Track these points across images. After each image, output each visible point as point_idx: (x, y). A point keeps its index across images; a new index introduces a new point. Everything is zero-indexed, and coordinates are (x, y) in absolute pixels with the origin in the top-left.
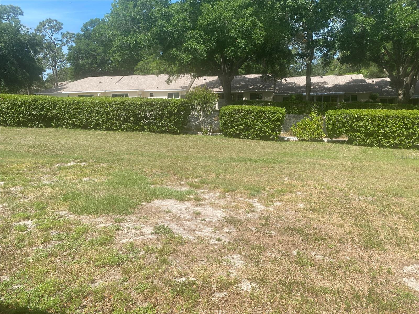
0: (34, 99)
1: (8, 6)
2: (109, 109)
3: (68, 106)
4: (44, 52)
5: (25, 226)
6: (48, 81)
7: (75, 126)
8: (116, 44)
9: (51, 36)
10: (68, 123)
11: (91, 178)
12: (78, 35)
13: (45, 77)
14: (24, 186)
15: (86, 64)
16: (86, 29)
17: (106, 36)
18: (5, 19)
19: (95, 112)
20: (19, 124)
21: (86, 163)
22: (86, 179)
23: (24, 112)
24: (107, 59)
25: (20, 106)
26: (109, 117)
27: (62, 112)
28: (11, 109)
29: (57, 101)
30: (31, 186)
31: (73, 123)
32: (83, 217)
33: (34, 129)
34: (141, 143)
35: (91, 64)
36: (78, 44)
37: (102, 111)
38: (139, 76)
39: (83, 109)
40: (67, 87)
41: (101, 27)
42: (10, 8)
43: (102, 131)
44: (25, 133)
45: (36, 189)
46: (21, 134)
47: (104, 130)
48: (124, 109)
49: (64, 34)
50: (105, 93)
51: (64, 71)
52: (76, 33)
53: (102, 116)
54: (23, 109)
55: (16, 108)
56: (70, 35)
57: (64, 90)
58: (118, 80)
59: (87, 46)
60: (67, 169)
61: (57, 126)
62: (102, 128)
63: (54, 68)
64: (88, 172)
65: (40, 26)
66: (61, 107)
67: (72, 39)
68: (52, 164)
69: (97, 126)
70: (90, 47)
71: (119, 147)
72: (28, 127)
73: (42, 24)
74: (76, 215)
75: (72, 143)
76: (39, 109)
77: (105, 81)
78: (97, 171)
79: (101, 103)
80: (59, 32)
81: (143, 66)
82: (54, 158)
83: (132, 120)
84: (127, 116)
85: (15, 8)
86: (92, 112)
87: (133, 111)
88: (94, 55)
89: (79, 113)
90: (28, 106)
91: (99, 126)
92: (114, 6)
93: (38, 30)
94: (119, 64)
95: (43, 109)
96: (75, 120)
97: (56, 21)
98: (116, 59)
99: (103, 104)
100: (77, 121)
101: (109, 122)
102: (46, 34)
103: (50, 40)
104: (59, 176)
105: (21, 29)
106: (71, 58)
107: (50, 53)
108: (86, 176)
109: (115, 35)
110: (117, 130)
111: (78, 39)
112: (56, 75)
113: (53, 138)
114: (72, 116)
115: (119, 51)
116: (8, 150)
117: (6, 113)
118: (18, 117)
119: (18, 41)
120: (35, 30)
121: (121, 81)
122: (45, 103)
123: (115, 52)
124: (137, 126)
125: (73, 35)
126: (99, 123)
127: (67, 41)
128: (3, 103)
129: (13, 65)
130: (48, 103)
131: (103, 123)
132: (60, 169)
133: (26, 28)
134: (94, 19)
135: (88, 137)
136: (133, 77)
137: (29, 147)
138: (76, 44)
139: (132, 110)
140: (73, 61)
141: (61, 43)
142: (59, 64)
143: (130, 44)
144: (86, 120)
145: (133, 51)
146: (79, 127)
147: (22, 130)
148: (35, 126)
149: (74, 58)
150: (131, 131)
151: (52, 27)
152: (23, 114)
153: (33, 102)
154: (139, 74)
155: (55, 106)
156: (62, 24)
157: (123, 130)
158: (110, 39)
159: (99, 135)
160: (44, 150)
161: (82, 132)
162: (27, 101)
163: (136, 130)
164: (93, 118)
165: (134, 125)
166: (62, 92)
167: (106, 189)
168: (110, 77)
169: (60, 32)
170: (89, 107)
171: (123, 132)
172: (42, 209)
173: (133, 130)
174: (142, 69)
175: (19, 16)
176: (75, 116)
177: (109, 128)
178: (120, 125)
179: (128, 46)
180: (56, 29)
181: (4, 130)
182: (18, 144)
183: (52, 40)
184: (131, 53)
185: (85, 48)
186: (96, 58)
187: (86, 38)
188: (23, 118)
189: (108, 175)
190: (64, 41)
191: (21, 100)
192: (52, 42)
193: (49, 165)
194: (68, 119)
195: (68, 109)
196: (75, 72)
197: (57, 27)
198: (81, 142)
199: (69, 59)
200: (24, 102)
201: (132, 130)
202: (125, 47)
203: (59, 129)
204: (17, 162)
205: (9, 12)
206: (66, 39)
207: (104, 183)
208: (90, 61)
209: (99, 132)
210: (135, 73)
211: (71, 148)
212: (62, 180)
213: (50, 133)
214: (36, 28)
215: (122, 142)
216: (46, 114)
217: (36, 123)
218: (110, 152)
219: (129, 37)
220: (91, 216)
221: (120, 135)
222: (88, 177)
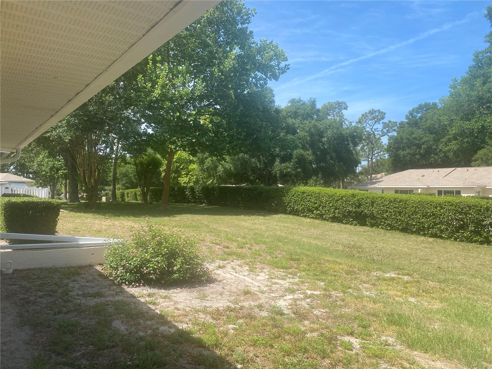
0: (352, 195)
1: (335, 103)
2: (440, 211)
3: (388, 204)
4: (363, 143)
5: (351, 344)
6: (361, 173)
7: (392, 228)
8: (453, 131)
9: (372, 127)
10: (385, 223)
11: (419, 299)
12: (402, 123)
13: (359, 169)
14: (344, 292)
15: (407, 155)
16: (411, 116)
17: (440, 122)
18: (331, 115)
19: (420, 213)
20: (335, 219)
21: (410, 277)
22: (413, 300)
23: (341, 207)
24: (434, 149)
25: (337, 201)
26: (438, 221)
27: (380, 211)
28: (328, 204)
29: (376, 198)
30: (351, 294)
31: (392, 223)
32: (415, 353)
33: (348, 226)
34: (486, 262)
35: (414, 155)
36: (400, 133)
37: (429, 213)
38: (478, 168)
39: (406, 208)
40: (383, 181)
41: (435, 112)
42: (336, 105)
43: (426, 238)
44: (339, 229)
45: (357, 299)
46: (336, 231)
47: (430, 237)
48: (460, 212)
49: (385, 124)
50: (428, 188)
51: (381, 163)
52: (399, 121)
53: (429, 218)
54: (340, 204)
55: (333, 203)
56: (392, 124)
57: (379, 183)
58: (447, 174)
59: (410, 135)
60: (387, 280)
61: (372, 226)
62: (427, 234)
63: (370, 159)
64: (414, 290)
65: (362, 118)
66: (380, 205)
67: (394, 128)
68: (370, 271)
69: (421, 231)
70: (414, 136)
71: (453, 263)
72: (342, 223)
73: (364, 116)
74: (407, 348)
75: (390, 248)
76: (356, 206)
77: (429, 174)
78: (426, 291)
79: (428, 203)
80: (380, 122)
81: (485, 155)
82: (371, 263)
83: (471, 228)
84: (463, 221)
85: (341, 103)
86: (415, 212)
87: (473, 215)
88: (418, 144)
89: (400, 213)
90: (345, 201)
91: (424, 231)
92: (454, 87)
93: (359, 122)
94: (453, 155)
95: (359, 206)
96: (394, 221)
97: (379, 111)
98: (451, 148)
99: (431, 205)
100: (396, 222)
101: (438, 227)
102: (366, 125)
103: (370, 131)
104: (379, 288)
105: (344, 123)
106: (391, 149)
107: (368, 144)
108: (413, 296)
109: (452, 120)
110: (447, 238)
111: (401, 127)
112: (372, 167)
113: (369, 240)
114: (391, 215)
115: (456, 139)
116: (324, 246)
117: (323, 206)
118: (334, 212)
119: (339, 135)
120: (357, 123)
121: (451, 174)
122: (363, 199)
123: (450, 140)
124: (477, 236)
125: (395, 124)
126: (424, 227)
127: (387, 131)
128: (322, 197)
129: (332, 158)
130: (366, 200)
131: (429, 228)
132: (379, 279)
133: (349, 121)
134: (423, 103)
135: (409, 242)
136: (469, 169)
137: (344, 246)
138: (398, 134)
139: (471, 215)
140: (393, 151)
141: (380, 133)
142: (376, 155)
143: (473, 129)
144: (408, 222)
145: (477, 137)
146: (398, 229)
147: (336, 225)
148: (349, 222)
149: (394, 148)
150: (469, 242)
151: (374, 117)
152: (339, 210)
153: (351, 198)
154: (479, 166)
155: (373, 203)
156: (385, 114)
157: (456, 239)
158: (446, 125)
159: (422, 242)
160: (359, 252)
161: (402, 236)
162: (345, 196)
163: (476, 241)
164: (416, 220)
165: (473, 234)
166: (376, 186)
167: (442, 321)
168: (437, 170)
169: (382, 121)
170: (413, 207)
171: (456, 242)
172: (365, 327)
173: (472, 242)
174: (484, 159)
175: (344, 111)
176: (394, 215)
177: (436, 234)
178: (453, 232)
179: (470, 132)
180: (377, 119)
181: (320, 224)
182: (334, 242)
183: (372, 131)
184: (474, 140)
185: (408, 137)
186: (420, 148)
187: (411, 126)
188: (339, 213)
189: (442, 300)
190: (385, 131)
191: (340, 194)
192: (372, 133)
193: (366, 271)
194: (386, 219)
195: (387, 208)
196: (393, 164)
197: (379, 117)
198: (401, 249)
199: (388, 150)
200: (342, 197)
201: (469, 240)
202: (465, 133)
203: (374, 229)
204: (335, 262)
205: (335, 108)
206: (387, 129)
207: (438, 311)
208: (411, 152)
209: (422, 238)
210: (472, 164)
211: (389, 255)
212: (383, 294)
213: (365, 232)
214: (357, 121)
215: (456, 255)
216: (362, 211)
217: (351, 220)
218: (440, 268)
219: (473, 122)
220: (427, 356)
221: (451, 245)
222: (414, 297)
